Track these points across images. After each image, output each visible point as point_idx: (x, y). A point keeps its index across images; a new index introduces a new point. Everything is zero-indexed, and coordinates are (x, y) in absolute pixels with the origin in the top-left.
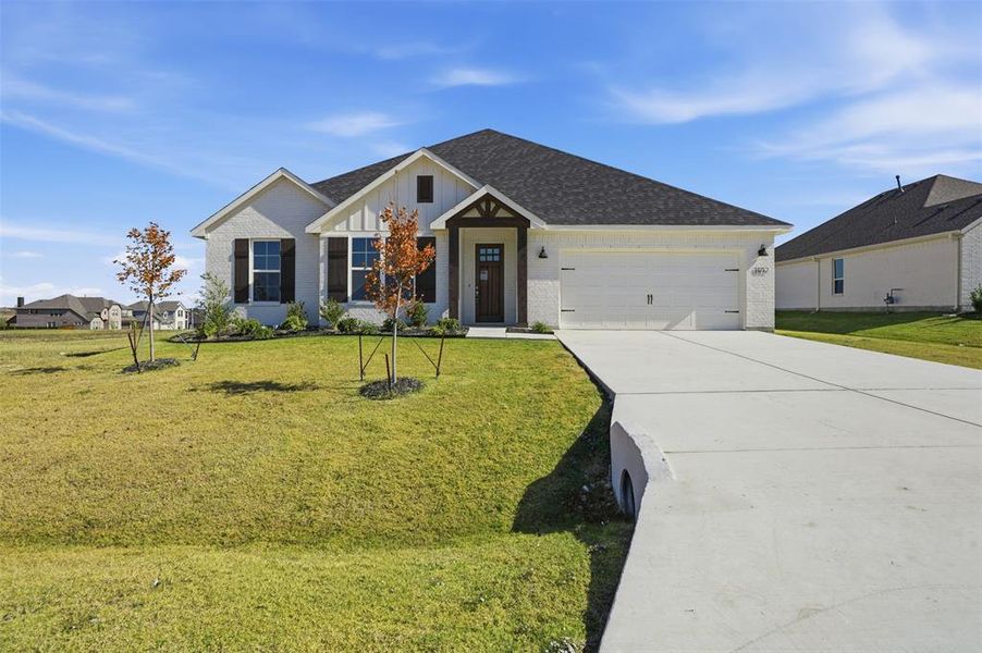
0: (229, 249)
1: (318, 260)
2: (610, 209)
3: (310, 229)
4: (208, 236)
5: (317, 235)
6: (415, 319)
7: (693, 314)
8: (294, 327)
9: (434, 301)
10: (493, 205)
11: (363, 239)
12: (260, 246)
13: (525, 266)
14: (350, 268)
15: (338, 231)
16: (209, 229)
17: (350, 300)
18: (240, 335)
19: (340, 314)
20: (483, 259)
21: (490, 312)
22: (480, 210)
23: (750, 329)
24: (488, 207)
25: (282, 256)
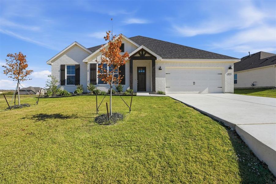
0: (59, 68)
1: (87, 71)
2: (180, 55)
3: (84, 61)
4: (52, 64)
5: (87, 63)
6: (118, 90)
7: (208, 88)
8: (78, 92)
9: (125, 84)
10: (144, 53)
12: (69, 67)
13: (155, 72)
14: (97, 74)
15: (94, 62)
16: (52, 62)
17: (97, 84)
18: (60, 95)
19: (94, 88)
20: (139, 71)
21: (142, 88)
22: (140, 54)
23: (226, 93)
24: (142, 53)
25: (76, 70)
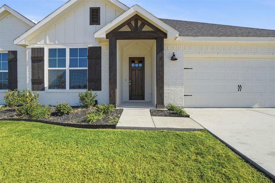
3: (17, 42)
5: (24, 46)
9: (100, 90)
10: (139, 23)
11: (55, 49)
14: (46, 68)
15: (38, 44)
17: (46, 89)
21: (137, 94)
24: (136, 24)
25: (9, 62)
